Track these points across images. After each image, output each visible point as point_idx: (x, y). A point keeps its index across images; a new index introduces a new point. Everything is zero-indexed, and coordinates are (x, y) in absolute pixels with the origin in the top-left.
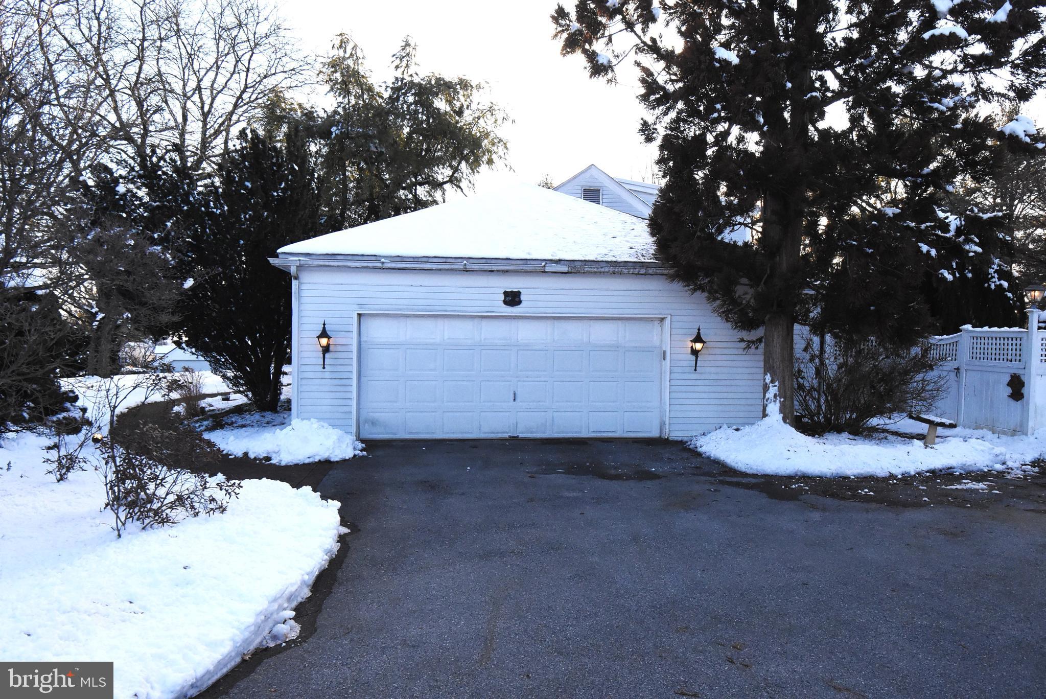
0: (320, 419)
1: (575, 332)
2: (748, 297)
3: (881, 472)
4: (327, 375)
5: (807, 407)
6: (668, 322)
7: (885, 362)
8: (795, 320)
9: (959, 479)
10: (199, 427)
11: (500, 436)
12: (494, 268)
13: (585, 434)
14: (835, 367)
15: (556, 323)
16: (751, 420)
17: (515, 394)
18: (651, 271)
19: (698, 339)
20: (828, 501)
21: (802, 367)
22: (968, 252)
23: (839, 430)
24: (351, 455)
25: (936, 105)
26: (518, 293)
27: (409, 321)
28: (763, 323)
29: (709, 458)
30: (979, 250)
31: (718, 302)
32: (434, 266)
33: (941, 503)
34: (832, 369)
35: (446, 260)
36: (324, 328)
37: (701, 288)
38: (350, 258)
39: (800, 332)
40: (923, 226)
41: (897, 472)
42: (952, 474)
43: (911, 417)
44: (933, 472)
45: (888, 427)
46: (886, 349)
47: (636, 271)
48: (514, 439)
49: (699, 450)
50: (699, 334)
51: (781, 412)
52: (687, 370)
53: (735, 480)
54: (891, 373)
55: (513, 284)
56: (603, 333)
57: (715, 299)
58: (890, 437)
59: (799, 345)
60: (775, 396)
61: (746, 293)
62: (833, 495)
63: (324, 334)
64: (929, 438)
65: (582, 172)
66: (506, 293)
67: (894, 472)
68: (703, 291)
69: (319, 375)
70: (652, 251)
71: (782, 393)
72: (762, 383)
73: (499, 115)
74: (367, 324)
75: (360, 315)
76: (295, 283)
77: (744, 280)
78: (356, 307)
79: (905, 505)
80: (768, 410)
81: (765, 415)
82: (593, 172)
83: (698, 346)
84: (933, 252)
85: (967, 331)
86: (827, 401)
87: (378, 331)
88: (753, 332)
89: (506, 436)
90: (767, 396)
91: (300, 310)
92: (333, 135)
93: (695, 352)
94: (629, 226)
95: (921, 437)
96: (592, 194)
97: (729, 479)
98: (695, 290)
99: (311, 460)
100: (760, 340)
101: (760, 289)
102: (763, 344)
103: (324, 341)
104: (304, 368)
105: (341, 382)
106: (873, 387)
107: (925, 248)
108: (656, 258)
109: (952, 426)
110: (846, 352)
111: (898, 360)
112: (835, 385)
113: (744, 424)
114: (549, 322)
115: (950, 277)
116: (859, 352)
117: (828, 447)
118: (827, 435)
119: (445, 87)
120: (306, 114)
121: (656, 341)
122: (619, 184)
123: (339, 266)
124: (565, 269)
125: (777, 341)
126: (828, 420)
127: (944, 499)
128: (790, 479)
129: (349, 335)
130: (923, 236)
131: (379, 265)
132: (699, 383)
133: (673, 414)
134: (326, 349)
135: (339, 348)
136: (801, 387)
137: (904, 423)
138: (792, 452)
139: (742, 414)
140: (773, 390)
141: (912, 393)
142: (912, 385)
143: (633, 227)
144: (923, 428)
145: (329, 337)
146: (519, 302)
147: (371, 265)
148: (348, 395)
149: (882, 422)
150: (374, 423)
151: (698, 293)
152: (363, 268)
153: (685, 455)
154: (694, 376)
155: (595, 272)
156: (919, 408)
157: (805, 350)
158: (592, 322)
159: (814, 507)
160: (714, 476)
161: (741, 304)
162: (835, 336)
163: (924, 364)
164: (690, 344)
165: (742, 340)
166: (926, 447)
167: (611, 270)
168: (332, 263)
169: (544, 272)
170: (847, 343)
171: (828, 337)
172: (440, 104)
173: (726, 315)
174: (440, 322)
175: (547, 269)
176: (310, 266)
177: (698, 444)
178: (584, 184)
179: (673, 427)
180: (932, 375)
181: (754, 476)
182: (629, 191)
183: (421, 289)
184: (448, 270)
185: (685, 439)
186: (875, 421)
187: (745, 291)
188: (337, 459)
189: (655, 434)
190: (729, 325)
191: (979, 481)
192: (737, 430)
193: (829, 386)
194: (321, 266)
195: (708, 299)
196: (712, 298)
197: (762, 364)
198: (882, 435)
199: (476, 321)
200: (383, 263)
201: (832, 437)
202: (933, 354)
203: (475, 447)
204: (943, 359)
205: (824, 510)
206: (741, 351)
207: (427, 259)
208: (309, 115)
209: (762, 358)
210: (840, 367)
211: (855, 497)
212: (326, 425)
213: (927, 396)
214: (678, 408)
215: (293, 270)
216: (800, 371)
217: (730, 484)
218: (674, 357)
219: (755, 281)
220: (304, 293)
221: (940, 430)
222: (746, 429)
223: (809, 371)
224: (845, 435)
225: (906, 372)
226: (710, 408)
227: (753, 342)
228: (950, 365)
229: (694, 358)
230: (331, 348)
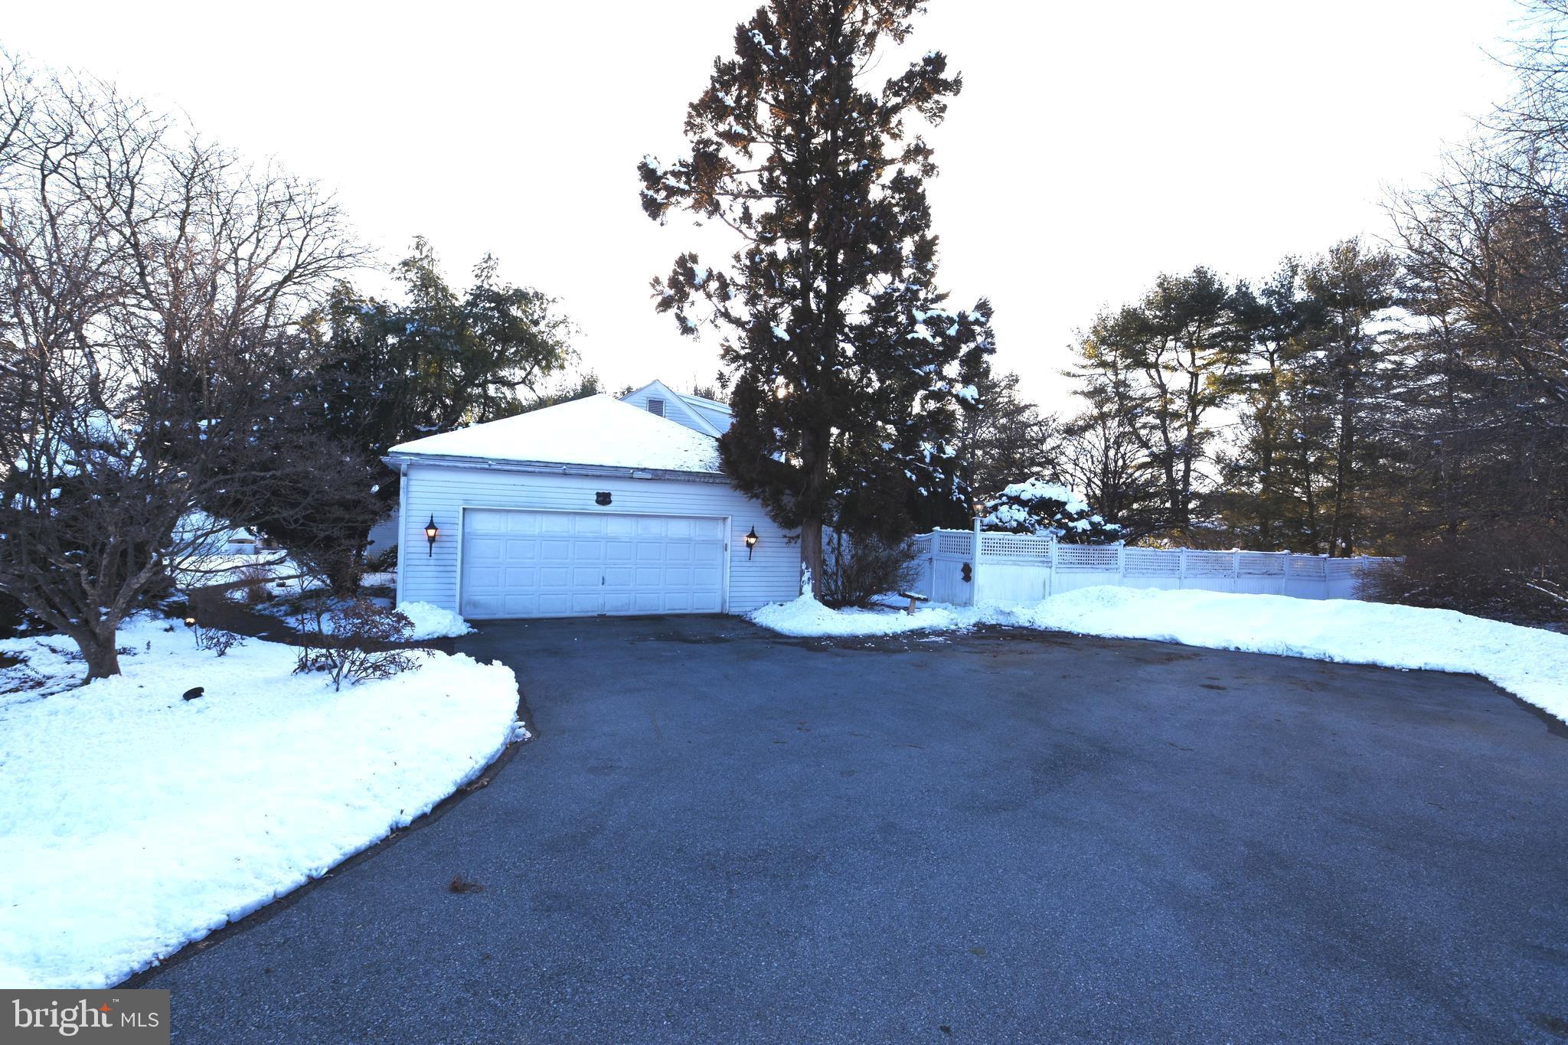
0: (428, 602)
1: (655, 528)
2: (791, 505)
3: (879, 633)
4: (432, 562)
5: (829, 588)
6: (729, 520)
7: (883, 553)
8: (823, 522)
9: (927, 636)
10: (277, 612)
11: (590, 614)
12: (590, 473)
13: (661, 611)
14: (849, 557)
15: (640, 519)
16: (791, 598)
17: (603, 579)
18: (717, 481)
19: (752, 535)
20: (846, 651)
21: (826, 557)
22: (936, 478)
23: (851, 604)
24: (466, 632)
25: (917, 371)
26: (609, 495)
27: (510, 516)
28: (801, 524)
29: (761, 627)
30: (942, 476)
31: (769, 508)
32: (537, 470)
33: (915, 650)
34: (847, 558)
35: (547, 464)
36: (432, 520)
37: (756, 496)
38: (459, 459)
39: (827, 531)
40: (908, 458)
41: (890, 632)
42: (924, 633)
43: (900, 595)
44: (912, 631)
45: (884, 602)
46: (883, 544)
47: (706, 480)
48: (602, 617)
49: (754, 621)
50: (753, 531)
51: (813, 591)
52: (743, 559)
53: (782, 640)
54: (887, 562)
55: (604, 487)
56: (679, 529)
57: (767, 505)
58: (886, 609)
59: (825, 540)
60: (809, 579)
61: (789, 502)
62: (849, 648)
63: (431, 526)
64: (911, 610)
65: (647, 386)
66: (598, 494)
67: (887, 632)
68: (758, 498)
69: (425, 562)
70: (717, 464)
71: (813, 577)
72: (799, 569)
73: (573, 328)
74: (470, 517)
75: (464, 509)
76: (403, 480)
77: (787, 492)
78: (462, 502)
79: (894, 652)
80: (804, 589)
81: (801, 594)
82: (658, 386)
83: (752, 540)
84: (914, 478)
85: (937, 531)
86: (843, 583)
87: (482, 524)
88: (793, 530)
89: (595, 614)
90: (803, 579)
91: (407, 504)
92: (408, 331)
93: (749, 545)
94: (697, 441)
95: (905, 609)
96: (656, 406)
97: (778, 640)
98: (752, 497)
99: (430, 637)
100: (798, 537)
101: (799, 499)
102: (800, 540)
103: (431, 532)
104: (410, 556)
105: (445, 569)
106: (874, 572)
107: (909, 474)
108: (721, 471)
109: (926, 600)
110: (856, 544)
111: (891, 552)
112: (849, 572)
113: (786, 601)
114: (634, 520)
115: (925, 493)
116: (866, 546)
117: (845, 616)
118: (843, 608)
119: (521, 297)
120: (377, 308)
121: (720, 536)
122: (679, 397)
123: (448, 466)
124: (650, 477)
125: (811, 539)
126: (844, 597)
127: (915, 647)
128: (819, 639)
129: (456, 527)
130: (907, 465)
131: (487, 466)
132: (751, 569)
133: (733, 594)
134: (432, 540)
135: (444, 538)
136: (825, 572)
137: (893, 599)
138: (821, 620)
139: (783, 594)
140: (807, 575)
141: (901, 577)
142: (901, 571)
143: (700, 442)
144: (907, 602)
145: (436, 529)
146: (610, 502)
147: (478, 466)
148: (453, 580)
149: (880, 598)
150: (475, 605)
151: (754, 500)
152: (471, 468)
153: (744, 625)
154: (748, 564)
155: (674, 480)
156: (905, 587)
157: (828, 544)
158: (669, 520)
159: (837, 655)
160: (768, 638)
161: (786, 509)
162: (850, 535)
163: (909, 556)
164: (746, 539)
165: (785, 536)
166: (908, 614)
167: (687, 478)
168: (441, 463)
169: (632, 478)
170: (858, 540)
171: (844, 536)
172: (515, 311)
173: (774, 519)
174: (539, 517)
175: (634, 476)
176: (420, 465)
177: (753, 618)
178: (649, 395)
179: (732, 604)
180: (916, 562)
181: (795, 637)
182: (688, 404)
183: (523, 488)
184: (549, 473)
185: (741, 614)
186: (875, 598)
187: (788, 500)
188: (454, 636)
189: (717, 610)
190: (776, 524)
191: (939, 636)
192: (781, 605)
193: (845, 572)
194: (431, 465)
195: (762, 505)
196: (765, 504)
197: (800, 555)
198: (880, 608)
199: (571, 517)
200: (490, 465)
201: (847, 610)
202: (915, 548)
203: (572, 624)
204: (920, 551)
205: (843, 656)
206: (784, 545)
207: (529, 463)
208: (381, 309)
209: (800, 550)
210: (852, 557)
211: (863, 648)
212: (435, 607)
213: (911, 579)
214: (735, 589)
215: (404, 467)
216: (825, 560)
217: (780, 643)
218: (734, 548)
219: (796, 493)
220: (412, 489)
221: (918, 603)
222: (788, 605)
223: (831, 561)
224: (856, 608)
225: (897, 561)
226: (759, 589)
227: (793, 538)
228: (925, 556)
229: (749, 549)
230: (437, 538)
